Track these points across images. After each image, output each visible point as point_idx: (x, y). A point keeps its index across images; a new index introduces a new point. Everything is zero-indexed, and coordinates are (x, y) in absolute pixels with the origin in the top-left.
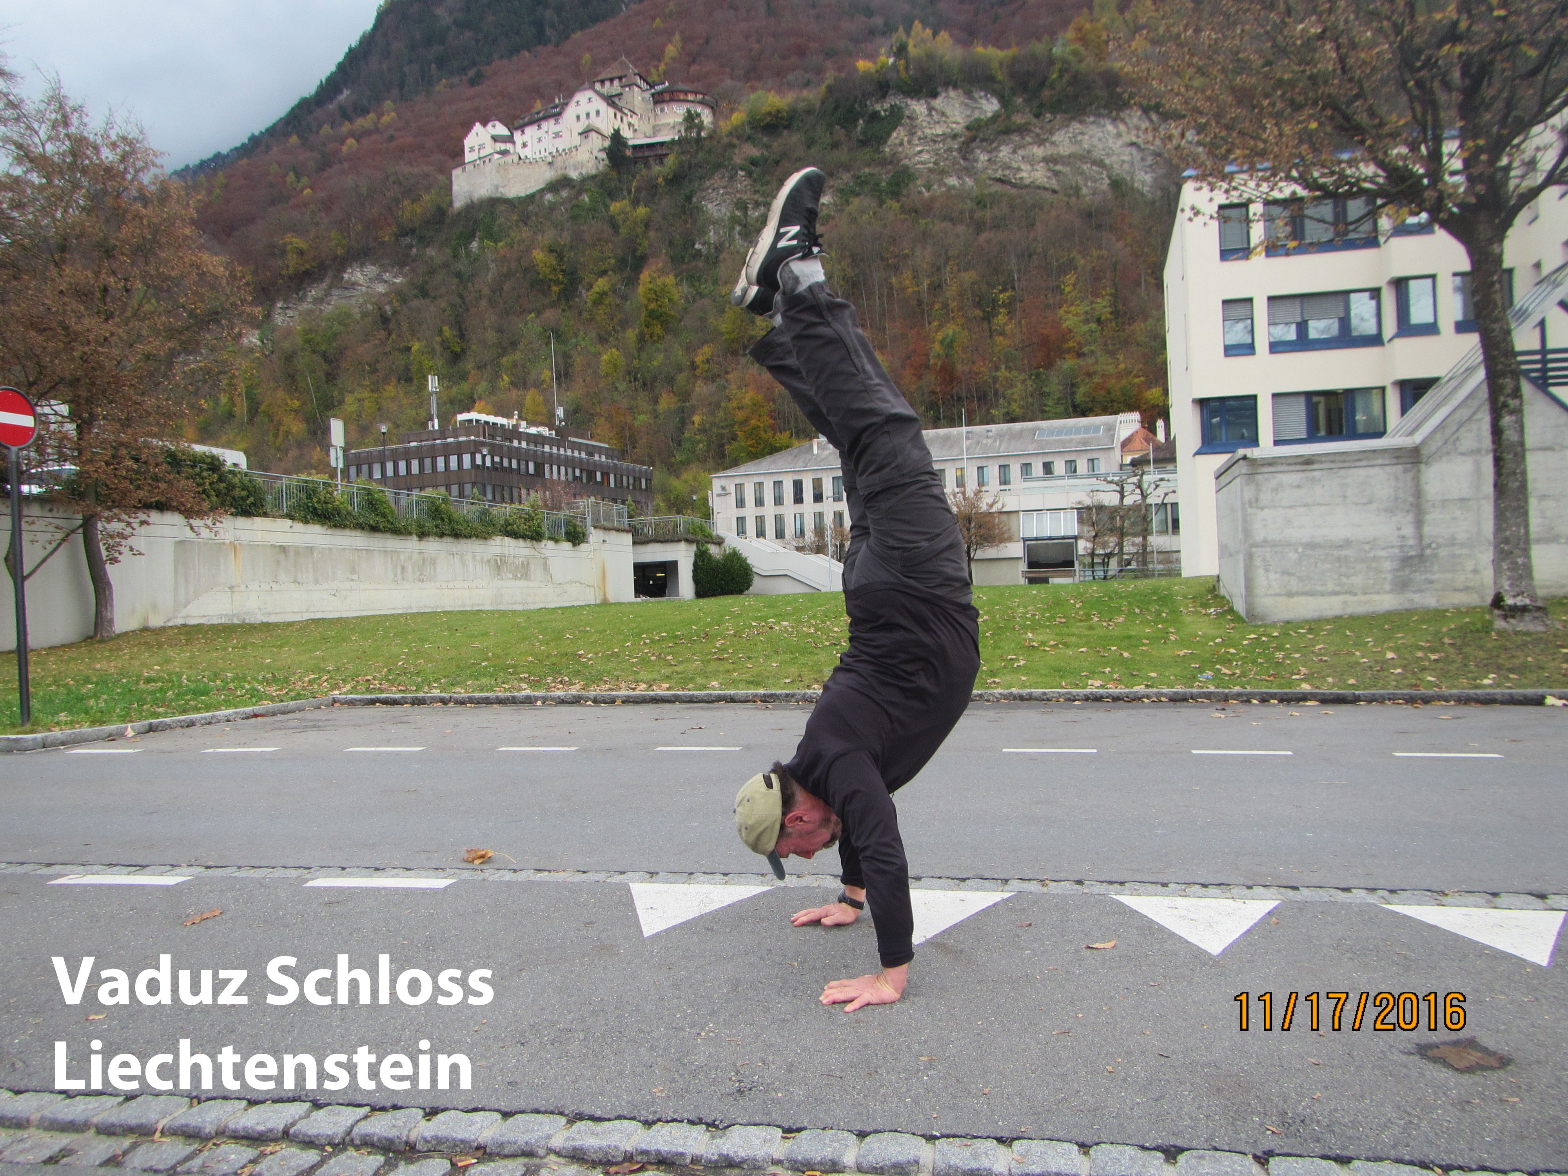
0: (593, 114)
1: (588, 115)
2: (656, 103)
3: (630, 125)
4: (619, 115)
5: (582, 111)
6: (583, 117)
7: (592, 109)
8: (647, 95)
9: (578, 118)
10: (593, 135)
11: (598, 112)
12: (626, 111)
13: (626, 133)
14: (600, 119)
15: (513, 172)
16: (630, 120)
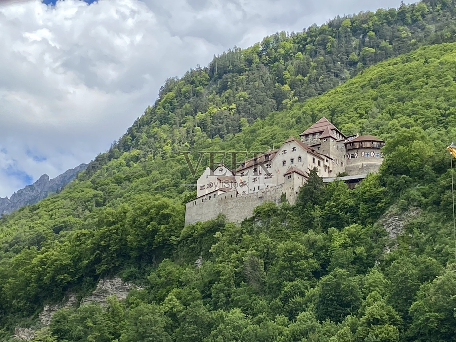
0: (296, 160)
1: (292, 160)
2: (348, 150)
3: (325, 167)
4: (317, 160)
5: (287, 157)
6: (288, 162)
7: (295, 155)
8: (341, 145)
9: (284, 162)
10: (296, 175)
11: (300, 158)
12: (323, 157)
13: (322, 173)
14: (301, 163)
15: (231, 204)
16: (326, 163)
